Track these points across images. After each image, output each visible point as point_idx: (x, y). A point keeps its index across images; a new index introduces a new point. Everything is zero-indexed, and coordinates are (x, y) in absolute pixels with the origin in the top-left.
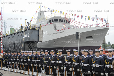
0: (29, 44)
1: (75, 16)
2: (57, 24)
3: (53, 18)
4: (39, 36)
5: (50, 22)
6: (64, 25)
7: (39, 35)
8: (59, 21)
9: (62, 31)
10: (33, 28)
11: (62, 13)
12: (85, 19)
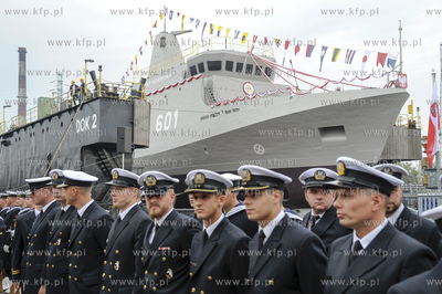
0: (99, 155)
1: (286, 48)
2: (219, 80)
3: (204, 55)
4: (133, 123)
5: (193, 71)
6: (246, 86)
7: (136, 122)
8: (227, 69)
9: (231, 107)
10: (109, 94)
11: (240, 36)
12: (322, 58)
